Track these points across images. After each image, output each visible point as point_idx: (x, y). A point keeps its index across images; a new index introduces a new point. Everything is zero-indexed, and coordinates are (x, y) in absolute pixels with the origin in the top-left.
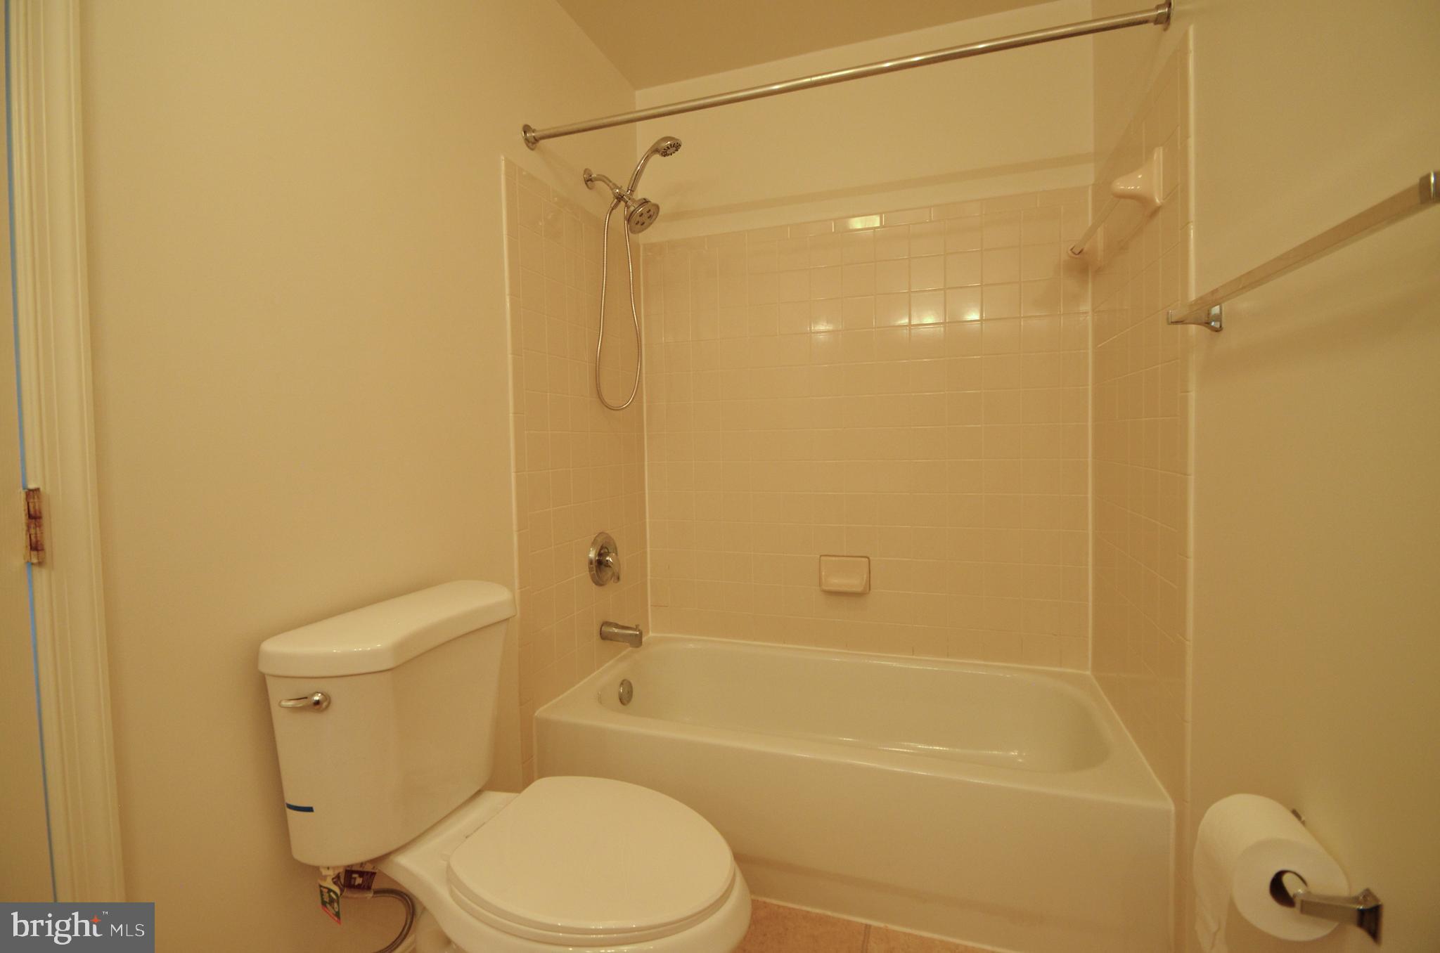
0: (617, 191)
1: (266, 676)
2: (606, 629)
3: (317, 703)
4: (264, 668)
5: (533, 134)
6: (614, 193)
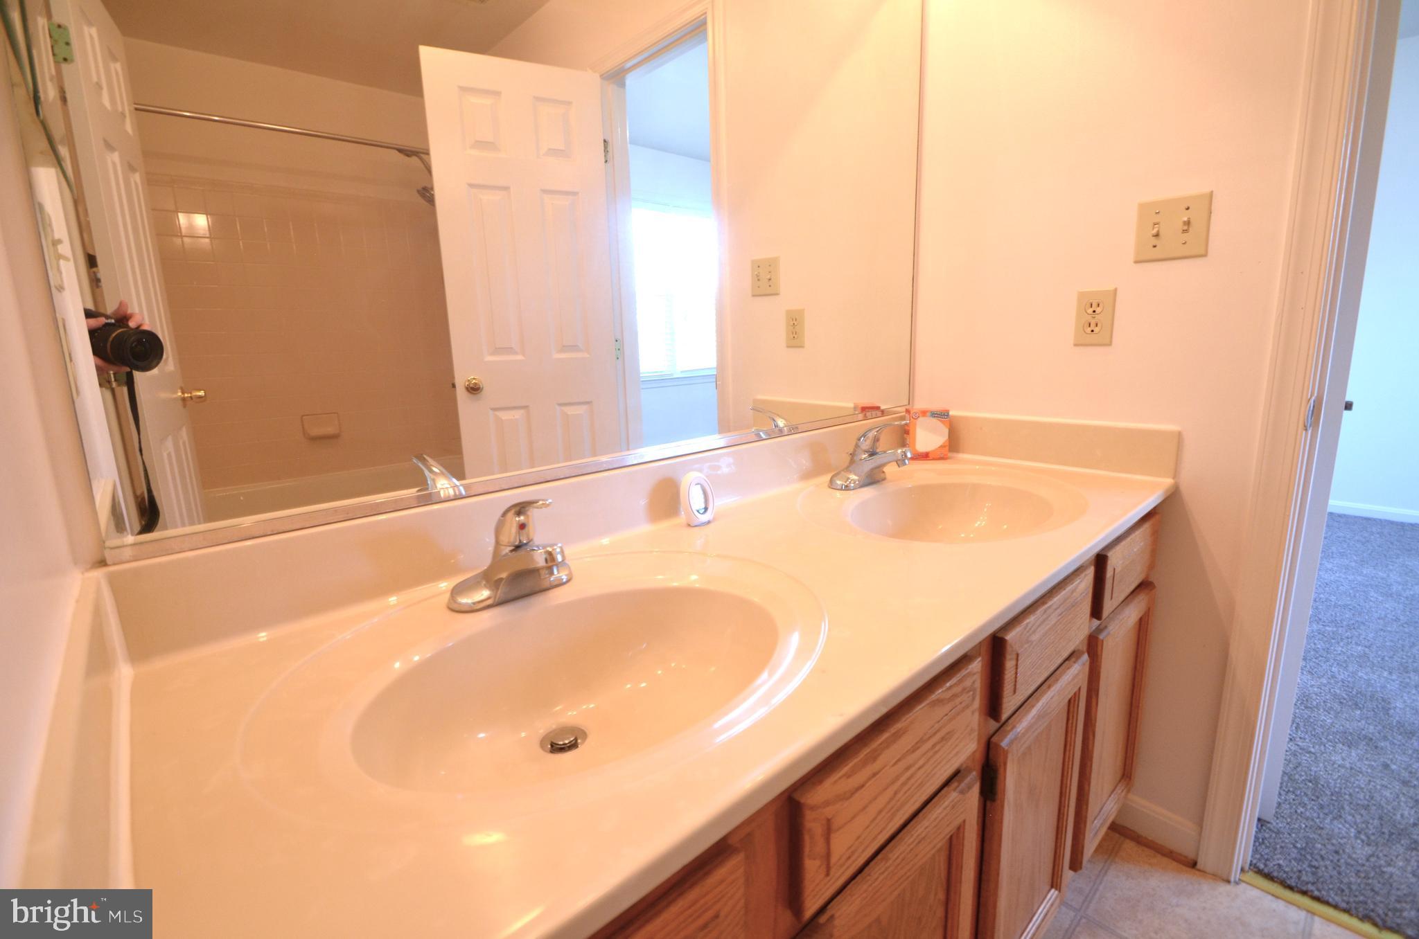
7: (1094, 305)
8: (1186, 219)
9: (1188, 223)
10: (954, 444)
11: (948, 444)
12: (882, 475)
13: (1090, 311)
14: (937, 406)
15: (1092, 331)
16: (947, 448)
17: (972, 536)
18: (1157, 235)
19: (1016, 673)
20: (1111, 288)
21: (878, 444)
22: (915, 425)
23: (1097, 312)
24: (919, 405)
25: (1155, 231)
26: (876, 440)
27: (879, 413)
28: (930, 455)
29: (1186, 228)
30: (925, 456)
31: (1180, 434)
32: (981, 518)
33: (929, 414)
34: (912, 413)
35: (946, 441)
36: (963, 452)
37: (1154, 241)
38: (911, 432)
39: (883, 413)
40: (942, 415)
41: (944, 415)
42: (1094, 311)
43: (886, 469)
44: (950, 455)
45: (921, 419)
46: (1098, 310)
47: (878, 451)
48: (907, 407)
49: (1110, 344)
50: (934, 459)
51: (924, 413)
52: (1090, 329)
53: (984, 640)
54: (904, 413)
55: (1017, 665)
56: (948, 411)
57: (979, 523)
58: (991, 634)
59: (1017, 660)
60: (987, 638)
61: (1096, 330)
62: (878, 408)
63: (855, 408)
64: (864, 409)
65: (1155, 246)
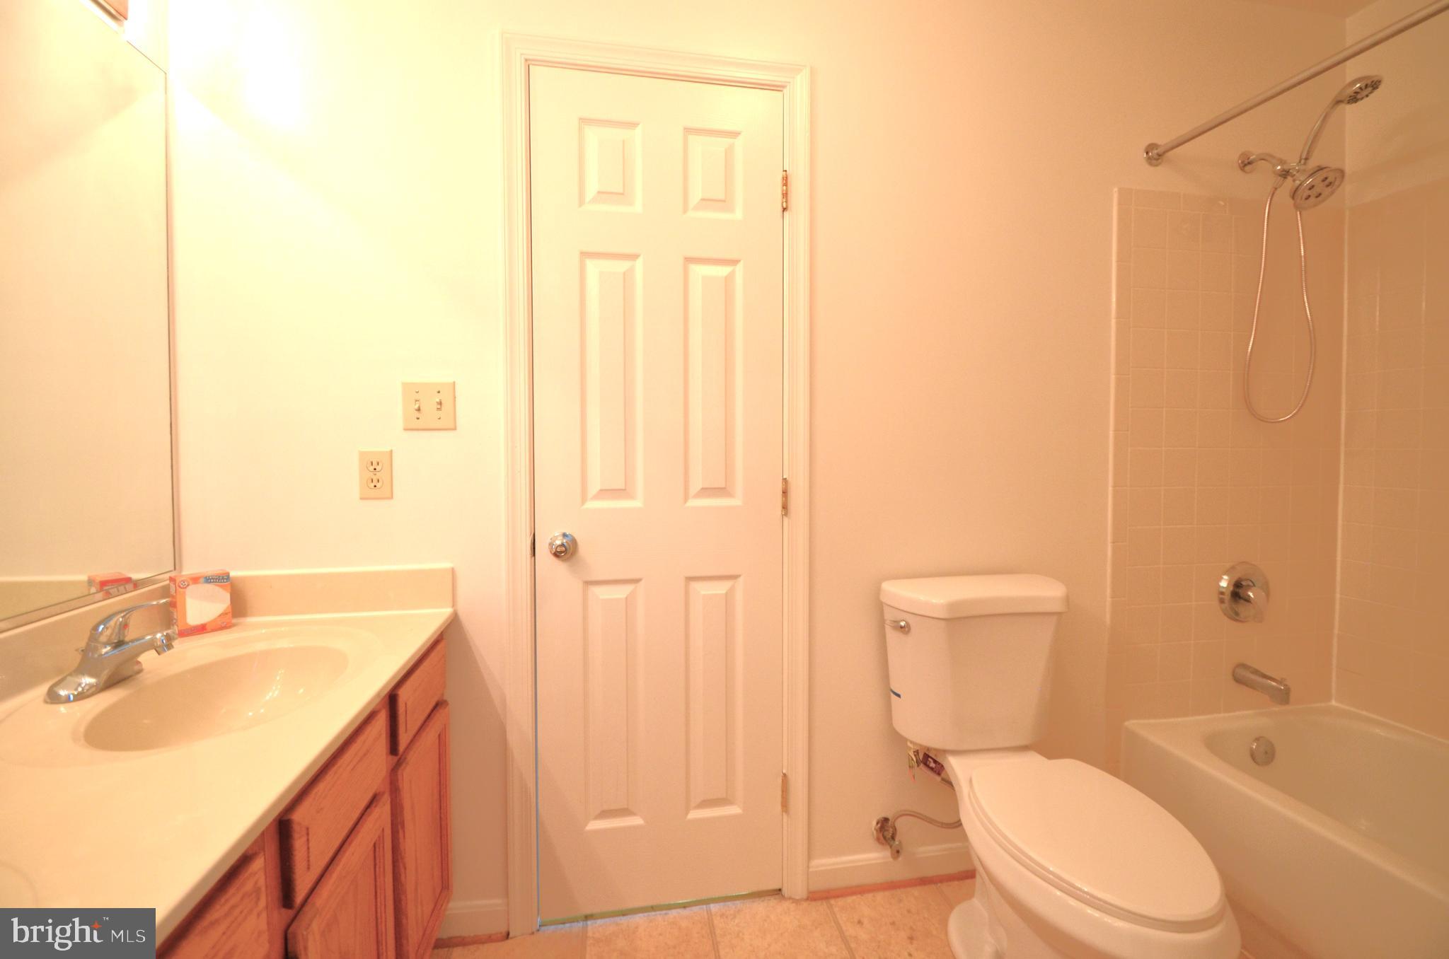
0: (1279, 167)
1: (884, 605)
2: (1241, 672)
3: (901, 627)
4: (884, 599)
5: (1155, 152)
6: (1275, 172)
7: (375, 463)
8: (438, 400)
9: (440, 403)
10: (239, 606)
11: (230, 611)
12: (136, 668)
13: (371, 468)
14: (212, 569)
15: (375, 486)
16: (230, 615)
17: (262, 711)
18: (419, 410)
19: (308, 848)
20: (388, 449)
21: (126, 631)
22: (184, 595)
23: (377, 470)
24: (189, 570)
25: (417, 407)
26: (125, 626)
27: (129, 586)
28: (207, 626)
29: (439, 407)
30: (202, 629)
31: (453, 571)
32: (274, 688)
33: (202, 580)
34: (178, 581)
35: (228, 607)
36: (252, 615)
37: (417, 415)
38: (178, 604)
39: (136, 585)
40: (221, 579)
41: (223, 579)
42: (375, 469)
43: (141, 659)
44: (234, 621)
45: (192, 589)
46: (378, 468)
47: (127, 639)
48: (173, 574)
49: (392, 497)
50: (213, 630)
51: (195, 580)
52: (372, 485)
53: (267, 828)
54: (168, 582)
55: (308, 840)
56: (228, 575)
57: (270, 694)
58: (274, 820)
59: (308, 834)
60: (272, 823)
61: (378, 485)
62: (128, 580)
63: (91, 582)
64: (103, 584)
65: (418, 419)
